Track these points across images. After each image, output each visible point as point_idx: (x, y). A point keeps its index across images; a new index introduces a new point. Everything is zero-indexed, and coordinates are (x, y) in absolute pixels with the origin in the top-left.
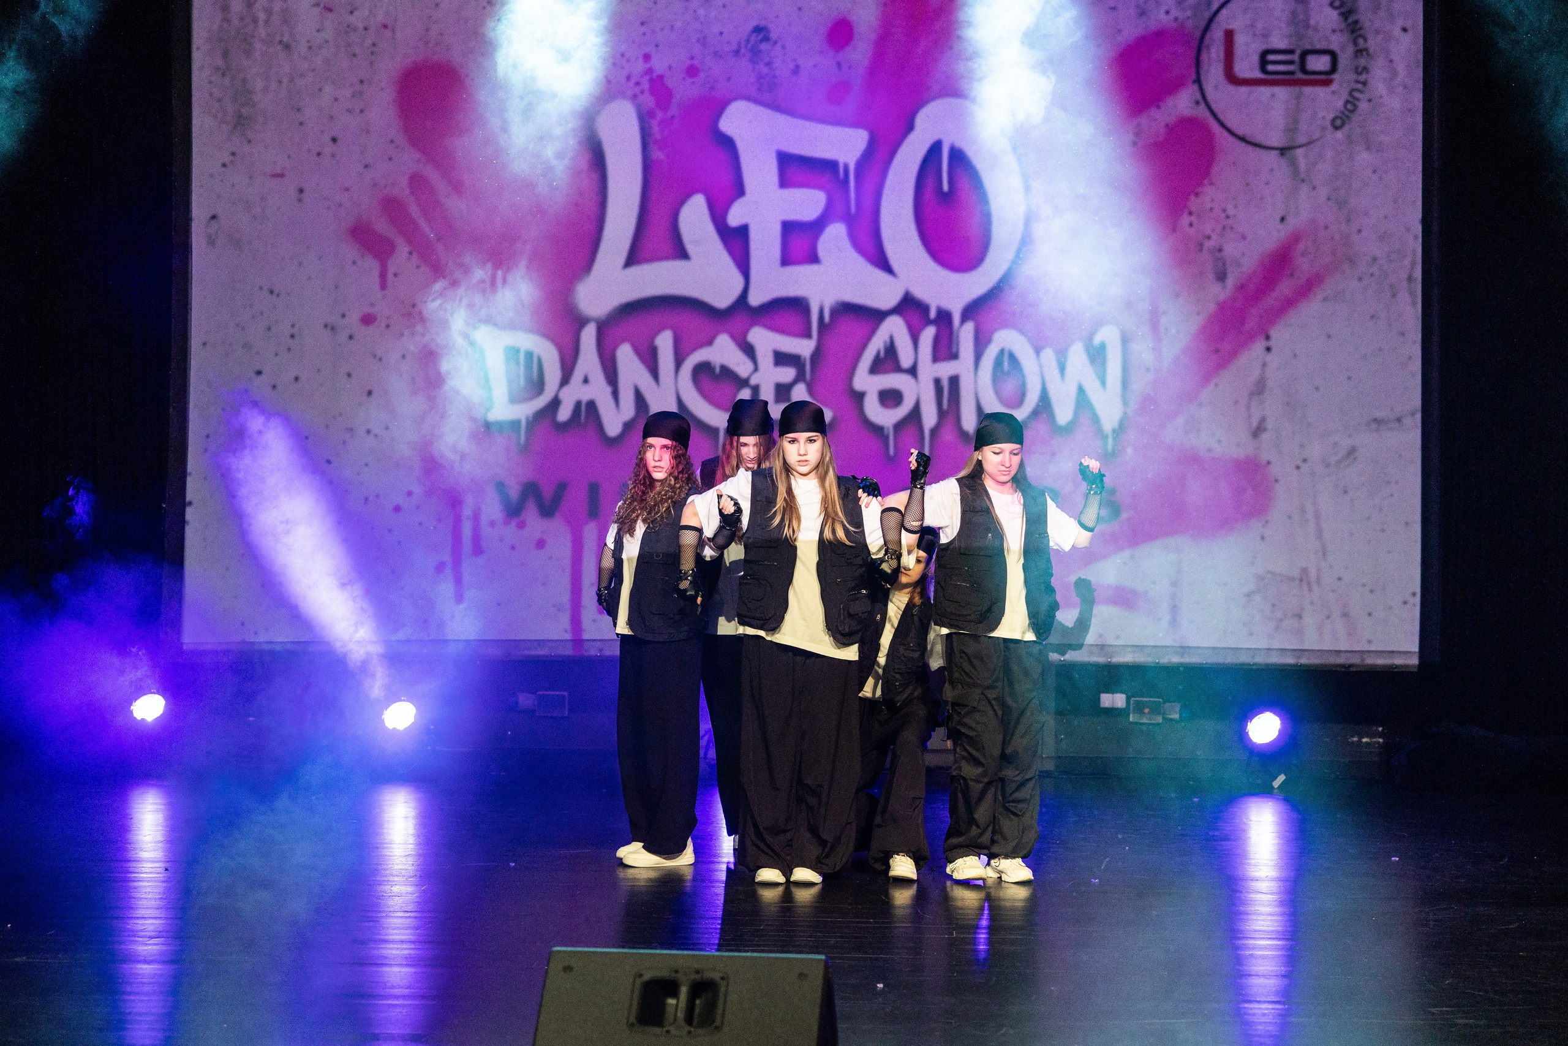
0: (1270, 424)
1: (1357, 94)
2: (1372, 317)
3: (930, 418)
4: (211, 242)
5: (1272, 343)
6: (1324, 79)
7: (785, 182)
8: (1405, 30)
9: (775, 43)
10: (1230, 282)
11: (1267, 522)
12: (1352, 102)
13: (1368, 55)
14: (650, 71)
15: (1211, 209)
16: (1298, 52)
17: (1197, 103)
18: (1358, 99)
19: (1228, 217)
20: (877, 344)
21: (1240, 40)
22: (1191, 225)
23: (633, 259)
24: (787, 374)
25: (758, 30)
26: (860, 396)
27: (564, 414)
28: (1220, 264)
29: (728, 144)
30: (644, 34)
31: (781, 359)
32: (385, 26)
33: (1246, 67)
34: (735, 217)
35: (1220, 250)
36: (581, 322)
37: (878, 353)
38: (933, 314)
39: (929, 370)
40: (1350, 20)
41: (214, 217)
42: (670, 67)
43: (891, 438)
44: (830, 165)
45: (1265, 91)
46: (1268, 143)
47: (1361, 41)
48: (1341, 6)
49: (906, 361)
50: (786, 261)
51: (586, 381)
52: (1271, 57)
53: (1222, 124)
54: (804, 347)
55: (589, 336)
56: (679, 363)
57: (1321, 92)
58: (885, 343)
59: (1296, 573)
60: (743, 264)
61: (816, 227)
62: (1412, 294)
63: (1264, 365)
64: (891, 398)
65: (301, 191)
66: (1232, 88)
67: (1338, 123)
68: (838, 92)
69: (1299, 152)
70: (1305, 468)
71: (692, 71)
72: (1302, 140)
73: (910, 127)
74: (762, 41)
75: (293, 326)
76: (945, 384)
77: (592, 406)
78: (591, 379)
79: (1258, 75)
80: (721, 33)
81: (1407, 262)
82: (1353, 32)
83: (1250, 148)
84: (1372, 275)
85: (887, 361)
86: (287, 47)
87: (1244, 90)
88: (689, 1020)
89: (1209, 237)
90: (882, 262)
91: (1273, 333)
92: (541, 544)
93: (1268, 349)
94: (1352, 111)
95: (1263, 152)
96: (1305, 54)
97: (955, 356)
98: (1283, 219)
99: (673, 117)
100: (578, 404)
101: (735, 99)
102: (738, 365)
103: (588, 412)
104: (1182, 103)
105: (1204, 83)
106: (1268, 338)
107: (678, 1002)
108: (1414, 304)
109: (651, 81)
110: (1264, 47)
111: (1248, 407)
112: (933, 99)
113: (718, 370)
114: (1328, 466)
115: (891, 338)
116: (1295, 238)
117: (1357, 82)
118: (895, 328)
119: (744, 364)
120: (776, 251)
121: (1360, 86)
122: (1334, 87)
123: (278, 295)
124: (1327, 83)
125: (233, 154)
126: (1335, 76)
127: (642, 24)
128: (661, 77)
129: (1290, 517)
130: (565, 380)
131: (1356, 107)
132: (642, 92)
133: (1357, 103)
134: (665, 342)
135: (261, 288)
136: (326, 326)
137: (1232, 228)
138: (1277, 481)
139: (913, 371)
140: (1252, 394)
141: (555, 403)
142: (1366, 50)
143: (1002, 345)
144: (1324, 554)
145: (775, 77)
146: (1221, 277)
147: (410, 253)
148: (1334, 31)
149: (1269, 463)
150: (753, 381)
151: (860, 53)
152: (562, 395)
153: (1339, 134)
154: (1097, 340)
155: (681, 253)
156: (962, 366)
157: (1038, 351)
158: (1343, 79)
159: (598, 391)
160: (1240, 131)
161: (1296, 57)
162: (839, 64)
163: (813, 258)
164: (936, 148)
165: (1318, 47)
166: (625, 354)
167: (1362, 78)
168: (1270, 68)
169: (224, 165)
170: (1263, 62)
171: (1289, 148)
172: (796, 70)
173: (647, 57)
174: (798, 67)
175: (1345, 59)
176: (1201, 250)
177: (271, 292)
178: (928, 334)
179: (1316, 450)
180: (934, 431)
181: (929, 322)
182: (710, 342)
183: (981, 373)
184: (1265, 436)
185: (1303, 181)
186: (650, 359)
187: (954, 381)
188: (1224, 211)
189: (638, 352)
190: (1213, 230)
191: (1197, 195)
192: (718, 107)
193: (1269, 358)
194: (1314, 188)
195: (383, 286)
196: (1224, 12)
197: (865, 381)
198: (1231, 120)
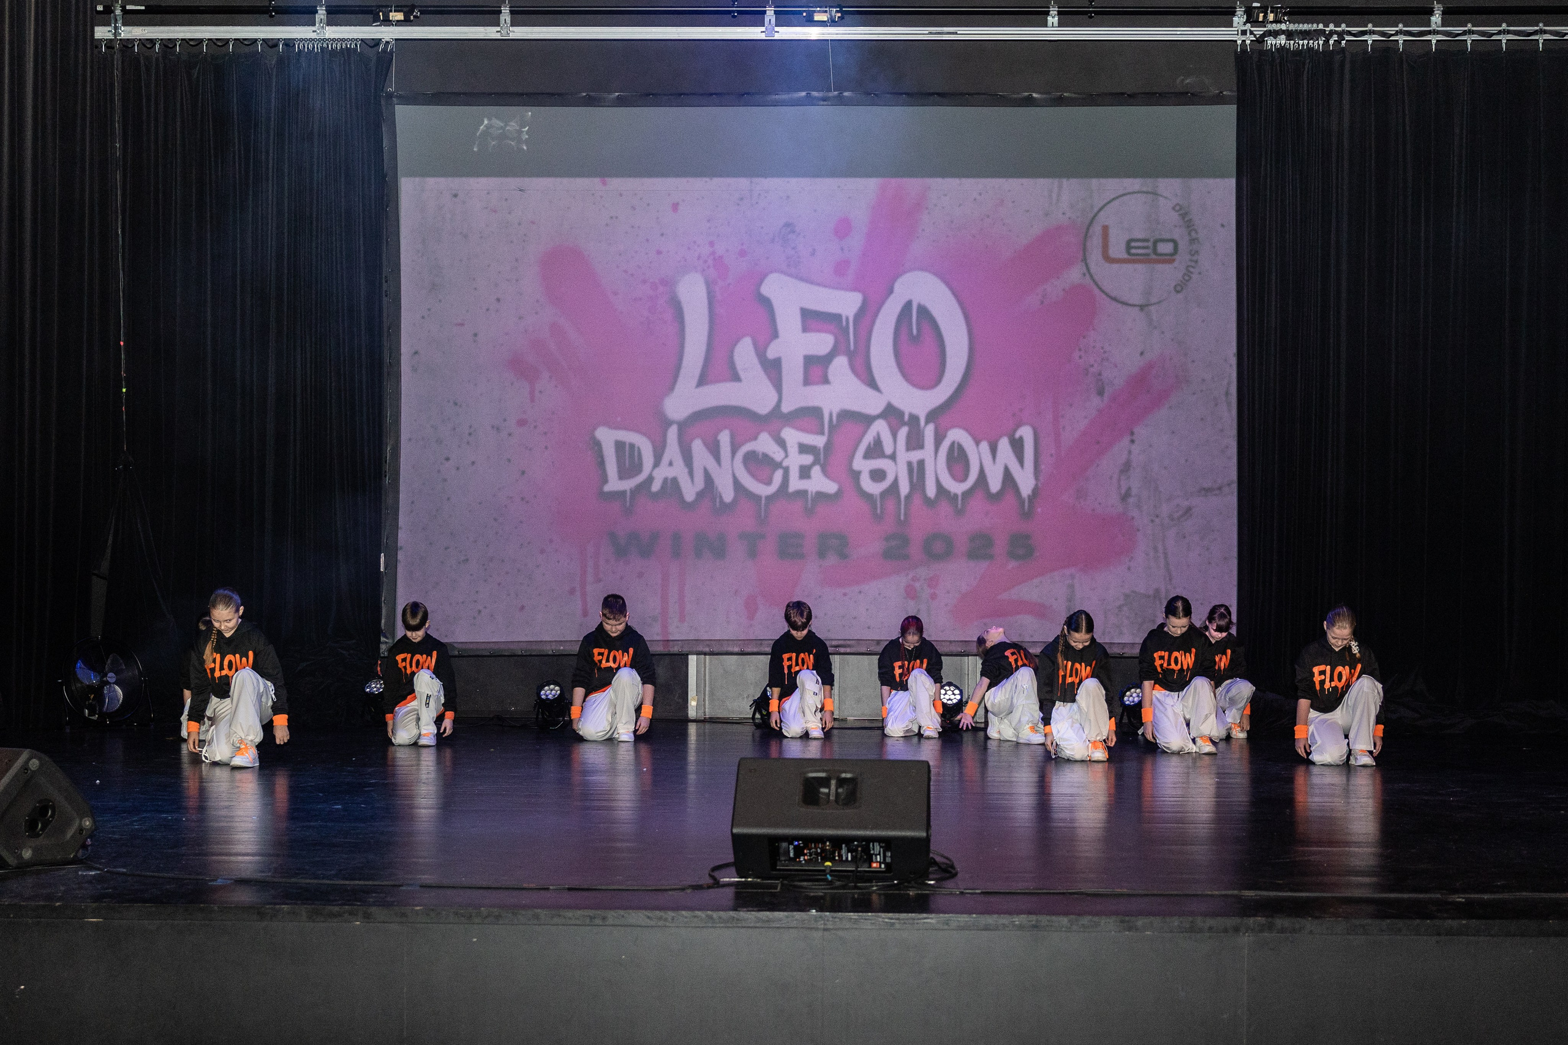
0: (1134, 491)
1: (1192, 270)
2: (1202, 419)
3: (904, 488)
4: (414, 369)
5: (1134, 438)
6: (1169, 259)
7: (805, 329)
8: (1223, 226)
9: (799, 234)
10: (1106, 395)
11: (1132, 558)
12: (1188, 275)
13: (1199, 242)
14: (713, 253)
15: (1094, 347)
16: (1152, 240)
17: (1084, 275)
18: (1192, 273)
19: (1105, 352)
20: (869, 438)
21: (1113, 233)
22: (1080, 357)
23: (702, 381)
24: (808, 459)
25: (787, 225)
26: (856, 475)
27: (656, 487)
28: (1100, 383)
29: (766, 303)
30: (710, 228)
31: (804, 449)
32: (533, 223)
33: (1117, 250)
34: (771, 354)
35: (1100, 374)
36: (669, 423)
37: (870, 443)
38: (906, 417)
39: (904, 456)
40: (1186, 219)
41: (416, 353)
42: (727, 251)
43: (878, 503)
44: (838, 317)
45: (1130, 266)
46: (1130, 302)
47: (1193, 234)
48: (1180, 209)
49: (888, 450)
50: (807, 382)
51: (671, 464)
52: (1133, 244)
53: (1100, 289)
54: (819, 441)
55: (672, 433)
56: (734, 452)
57: (1166, 267)
58: (874, 438)
59: (1151, 592)
60: (778, 386)
61: (827, 360)
62: (1229, 404)
63: (1130, 452)
64: (878, 475)
65: (475, 335)
66: (1107, 265)
67: (1179, 289)
68: (840, 268)
69: (1152, 308)
70: (1157, 520)
71: (742, 253)
72: (1154, 300)
73: (891, 291)
74: (790, 233)
75: (471, 427)
76: (915, 465)
77: (675, 480)
78: (675, 464)
79: (1126, 256)
80: (762, 228)
81: (1225, 382)
82: (1188, 227)
83: (1120, 305)
84: (1202, 391)
85: (875, 450)
86: (466, 236)
87: (1115, 266)
88: (837, 801)
89: (1092, 366)
90: (872, 384)
91: (1136, 430)
92: (640, 575)
93: (1132, 441)
94: (1187, 281)
95: (1130, 309)
96: (1155, 242)
97: (920, 446)
98: (1142, 354)
99: (729, 284)
100: (665, 480)
101: (771, 272)
102: (774, 453)
103: (672, 486)
104: (1074, 275)
105: (1088, 261)
106: (1132, 433)
107: (829, 791)
108: (1230, 411)
109: (714, 259)
110: (1127, 237)
111: (1119, 480)
112: (905, 272)
113: (760, 457)
114: (1172, 520)
115: (878, 434)
116: (1150, 366)
117: (1191, 260)
118: (880, 427)
119: (779, 452)
120: (800, 376)
121: (1193, 264)
122: (1176, 264)
123: (460, 406)
124: (1171, 261)
125: (429, 310)
126: (1177, 257)
127: (709, 221)
128: (721, 257)
129: (1147, 555)
130: (657, 464)
131: (1191, 278)
132: (709, 267)
133: (1192, 275)
134: (724, 438)
135: (449, 401)
136: (493, 427)
137: (1108, 360)
138: (1138, 530)
139: (893, 457)
140: (1122, 472)
141: (650, 479)
142: (1197, 239)
143: (952, 439)
144: (1170, 580)
145: (799, 257)
146: (1101, 393)
147: (551, 377)
148: (1176, 226)
149: (1133, 518)
150: (785, 464)
151: (856, 242)
152: (655, 474)
153: (1180, 296)
154: (1017, 436)
155: (736, 378)
156: (926, 453)
157: (977, 443)
158: (1182, 258)
159: (679, 471)
160: (1113, 294)
161: (1150, 244)
162: (842, 249)
163: (826, 381)
164: (908, 304)
165: (1164, 237)
166: (698, 446)
167: (1195, 258)
168: (1133, 251)
169: (423, 317)
170: (1128, 247)
171: (1147, 305)
172: (813, 253)
173: (712, 244)
174: (814, 250)
175: (1183, 245)
176: (1087, 374)
177: (456, 404)
178: (903, 432)
179: (1165, 509)
180: (908, 497)
181: (904, 424)
182: (755, 438)
183: (939, 458)
184: (1131, 500)
185: (1155, 328)
186: (714, 450)
187: (921, 463)
188: (1102, 348)
189: (706, 444)
190: (1095, 361)
191: (1084, 337)
192: (762, 278)
193: (1133, 447)
194: (1163, 333)
195: (532, 400)
196: (1102, 213)
197: (861, 464)
198: (1107, 286)
